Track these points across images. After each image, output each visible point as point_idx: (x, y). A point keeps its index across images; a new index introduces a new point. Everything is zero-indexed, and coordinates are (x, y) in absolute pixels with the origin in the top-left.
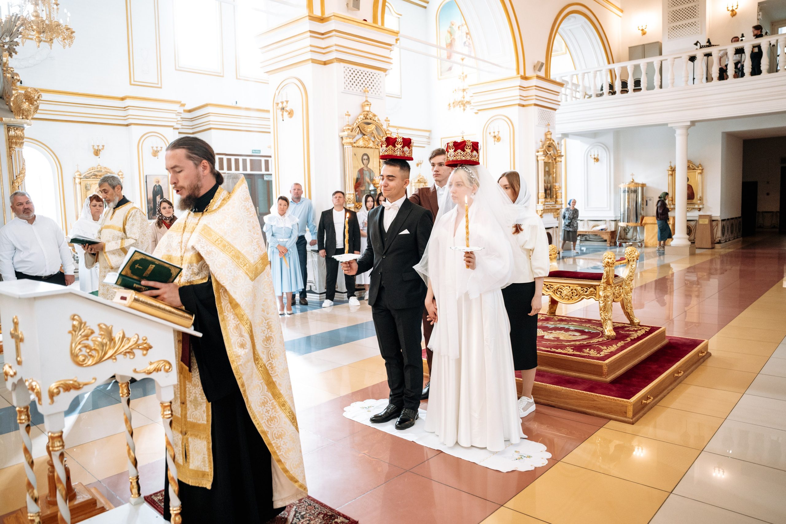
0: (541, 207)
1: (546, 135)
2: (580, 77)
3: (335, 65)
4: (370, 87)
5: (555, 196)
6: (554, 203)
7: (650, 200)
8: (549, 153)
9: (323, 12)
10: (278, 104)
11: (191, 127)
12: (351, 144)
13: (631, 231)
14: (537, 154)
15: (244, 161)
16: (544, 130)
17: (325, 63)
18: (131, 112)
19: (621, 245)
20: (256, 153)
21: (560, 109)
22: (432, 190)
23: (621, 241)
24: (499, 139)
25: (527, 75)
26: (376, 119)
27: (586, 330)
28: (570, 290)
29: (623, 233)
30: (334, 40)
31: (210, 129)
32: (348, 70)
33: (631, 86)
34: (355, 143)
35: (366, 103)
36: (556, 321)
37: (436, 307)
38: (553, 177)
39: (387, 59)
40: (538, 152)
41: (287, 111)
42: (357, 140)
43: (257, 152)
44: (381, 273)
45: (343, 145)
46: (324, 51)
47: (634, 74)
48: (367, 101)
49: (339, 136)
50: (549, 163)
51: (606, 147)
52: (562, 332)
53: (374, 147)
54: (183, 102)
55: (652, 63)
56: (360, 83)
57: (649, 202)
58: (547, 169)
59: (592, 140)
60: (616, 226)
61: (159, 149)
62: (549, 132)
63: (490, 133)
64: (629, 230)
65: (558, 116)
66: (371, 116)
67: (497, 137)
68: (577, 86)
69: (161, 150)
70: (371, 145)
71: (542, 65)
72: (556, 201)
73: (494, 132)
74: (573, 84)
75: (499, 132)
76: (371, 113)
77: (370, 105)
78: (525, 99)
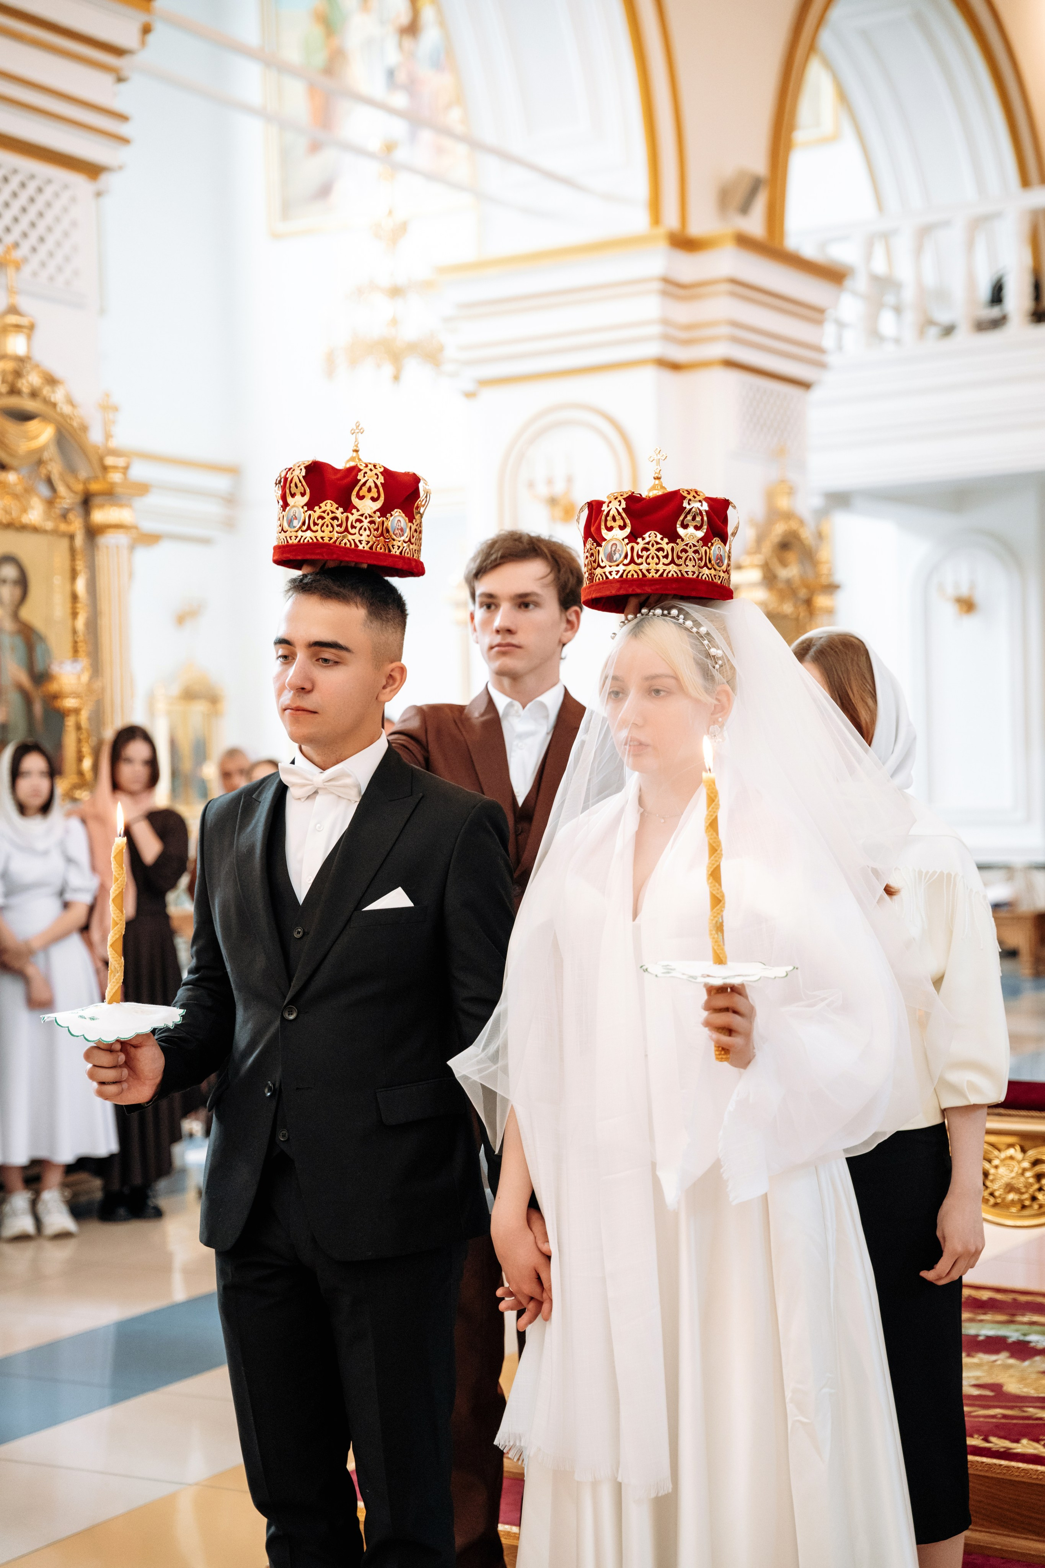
2: (903, 244)
4: (26, 246)
8: (782, 572)
21: (829, 384)
22: (476, 714)
24: (569, 513)
25: (696, 229)
26: (58, 396)
28: (1026, 1164)
35: (12, 319)
37: (544, 1248)
44: (277, 1093)
48: (13, 310)
51: (1007, 551)
52: (1002, 1358)
53: (49, 525)
62: (782, 481)
63: (531, 485)
65: (818, 411)
66: (33, 379)
68: (890, 284)
70: (35, 514)
71: (755, 187)
73: (550, 482)
74: (874, 277)
75: (570, 480)
76: (37, 366)
77: (32, 327)
78: (684, 335)
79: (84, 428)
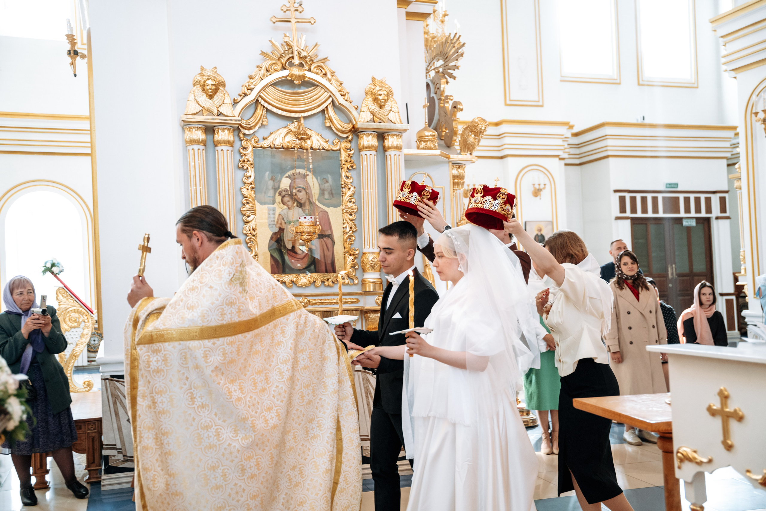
11: (578, 156)
15: (655, 200)
18: (507, 140)
20: (673, 188)
31: (607, 157)
43: (672, 186)
54: (571, 124)
61: (542, 186)
69: (544, 188)
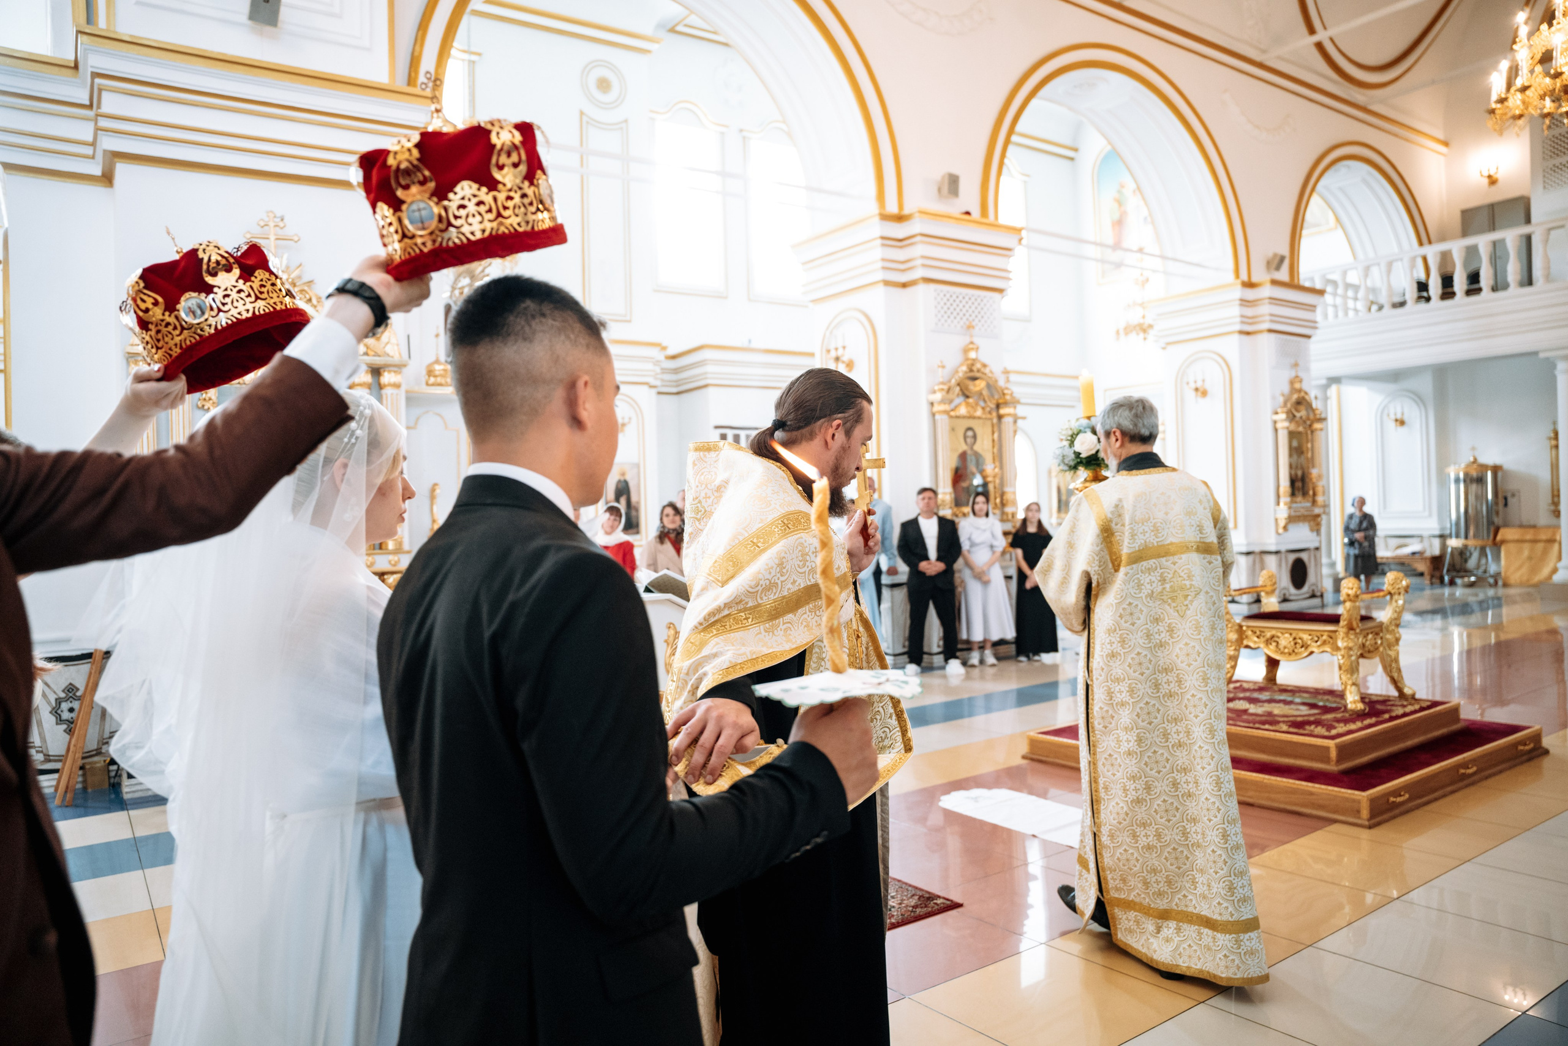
0: (1283, 512)
1: (1292, 383)
3: (922, 288)
4: (977, 320)
5: (1311, 493)
6: (1309, 504)
7: (1513, 495)
8: (1298, 415)
9: (901, 206)
10: (828, 351)
11: (675, 384)
12: (946, 412)
13: (1476, 555)
14: (1276, 417)
16: (1288, 374)
17: (904, 285)
19: (1452, 583)
21: (1318, 336)
23: (1454, 574)
24: (1204, 393)
25: (1254, 279)
26: (987, 371)
27: (1321, 704)
28: (1291, 640)
29: (1457, 559)
30: (919, 250)
31: (705, 386)
32: (942, 295)
33: (1460, 283)
34: (952, 410)
35: (971, 346)
36: (1275, 691)
38: (1307, 459)
39: (1003, 273)
40: (1277, 413)
41: (843, 362)
42: (956, 407)
45: (933, 415)
46: (902, 267)
47: (1466, 264)
48: (972, 343)
49: (928, 400)
50: (1300, 433)
51: (1418, 398)
52: (1281, 705)
53: (984, 416)
54: (664, 344)
55: (1503, 241)
56: (961, 314)
57: (1511, 501)
58: (1295, 444)
59: (1391, 387)
60: (1444, 547)
62: (1297, 377)
63: (1188, 383)
64: (1471, 554)
65: (1314, 346)
66: (978, 366)
67: (1201, 389)
68: (1356, 288)
70: (979, 413)
71: (1282, 259)
72: (1314, 502)
73: (1195, 382)
74: (1348, 286)
75: (1204, 381)
76: (979, 361)
77: (977, 349)
78: (1250, 321)
79: (996, 381)
